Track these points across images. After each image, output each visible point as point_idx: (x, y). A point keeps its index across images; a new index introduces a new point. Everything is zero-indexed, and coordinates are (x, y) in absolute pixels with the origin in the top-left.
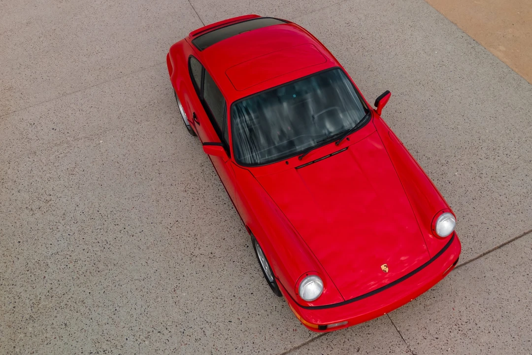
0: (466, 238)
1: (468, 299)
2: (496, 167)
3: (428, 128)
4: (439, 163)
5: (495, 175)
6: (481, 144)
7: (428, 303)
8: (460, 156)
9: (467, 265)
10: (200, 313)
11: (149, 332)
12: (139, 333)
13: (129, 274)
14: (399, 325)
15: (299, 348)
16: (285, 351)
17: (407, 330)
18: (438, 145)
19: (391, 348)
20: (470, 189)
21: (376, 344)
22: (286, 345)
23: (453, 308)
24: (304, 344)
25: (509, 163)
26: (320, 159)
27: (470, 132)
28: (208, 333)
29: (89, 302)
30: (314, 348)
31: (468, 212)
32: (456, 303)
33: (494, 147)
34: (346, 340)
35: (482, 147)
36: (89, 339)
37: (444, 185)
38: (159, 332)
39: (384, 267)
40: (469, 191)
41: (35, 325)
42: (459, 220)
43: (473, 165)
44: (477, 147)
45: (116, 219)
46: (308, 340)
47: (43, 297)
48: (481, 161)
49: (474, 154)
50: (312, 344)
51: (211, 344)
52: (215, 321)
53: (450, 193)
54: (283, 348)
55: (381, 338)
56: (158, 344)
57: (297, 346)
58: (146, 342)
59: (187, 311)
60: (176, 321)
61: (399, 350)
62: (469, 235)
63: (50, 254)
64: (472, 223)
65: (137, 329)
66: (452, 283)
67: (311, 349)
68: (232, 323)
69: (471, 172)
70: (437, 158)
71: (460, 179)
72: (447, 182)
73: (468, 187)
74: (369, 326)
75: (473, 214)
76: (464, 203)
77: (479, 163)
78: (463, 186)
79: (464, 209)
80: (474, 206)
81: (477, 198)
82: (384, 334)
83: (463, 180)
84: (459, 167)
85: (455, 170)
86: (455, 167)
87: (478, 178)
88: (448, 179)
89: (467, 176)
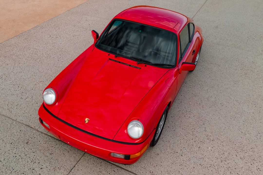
0: (167, 173)
2: (241, 166)
3: (227, 121)
4: (208, 137)
5: (234, 169)
6: (248, 151)
7: (104, 172)
8: (225, 145)
10: (36, 93)
11: (17, 84)
12: (15, 82)
13: (40, 67)
14: (79, 165)
16: (33, 127)
17: (78, 170)
18: (221, 131)
19: (61, 167)
20: (207, 160)
21: (60, 159)
22: (37, 126)
24: (41, 132)
25: (254, 173)
27: (251, 142)
28: (27, 100)
29: (21, 65)
31: (187, 166)
33: (256, 159)
34: (54, 147)
35: (247, 152)
36: (5, 72)
37: (194, 146)
38: (19, 87)
39: (87, 120)
40: (204, 160)
41: (3, 59)
42: (176, 164)
43: (226, 154)
44: (243, 149)
45: (63, 54)
46: (44, 132)
47: (16, 55)
48: (235, 156)
49: (236, 150)
50: (43, 135)
51: (22, 103)
52: (34, 99)
53: (192, 151)
54: (35, 126)
55: (65, 160)
56: (13, 89)
57: (39, 130)
58: (12, 86)
59: (34, 89)
60: (27, 88)
61: (63, 171)
63: (35, 48)
64: (181, 171)
65: (16, 80)
67: (40, 135)
68: (37, 104)
69: (220, 155)
70: (210, 134)
71: (208, 152)
72: (198, 146)
73: (207, 158)
74: (69, 152)
75: (189, 169)
76: (192, 161)
77: (232, 156)
78: (204, 155)
79: (188, 163)
80: (195, 168)
81: (203, 166)
82: (68, 160)
83: (209, 153)
84: (217, 147)
85: (212, 146)
86: (214, 145)
87: (219, 160)
88: (201, 146)
89: (215, 154)
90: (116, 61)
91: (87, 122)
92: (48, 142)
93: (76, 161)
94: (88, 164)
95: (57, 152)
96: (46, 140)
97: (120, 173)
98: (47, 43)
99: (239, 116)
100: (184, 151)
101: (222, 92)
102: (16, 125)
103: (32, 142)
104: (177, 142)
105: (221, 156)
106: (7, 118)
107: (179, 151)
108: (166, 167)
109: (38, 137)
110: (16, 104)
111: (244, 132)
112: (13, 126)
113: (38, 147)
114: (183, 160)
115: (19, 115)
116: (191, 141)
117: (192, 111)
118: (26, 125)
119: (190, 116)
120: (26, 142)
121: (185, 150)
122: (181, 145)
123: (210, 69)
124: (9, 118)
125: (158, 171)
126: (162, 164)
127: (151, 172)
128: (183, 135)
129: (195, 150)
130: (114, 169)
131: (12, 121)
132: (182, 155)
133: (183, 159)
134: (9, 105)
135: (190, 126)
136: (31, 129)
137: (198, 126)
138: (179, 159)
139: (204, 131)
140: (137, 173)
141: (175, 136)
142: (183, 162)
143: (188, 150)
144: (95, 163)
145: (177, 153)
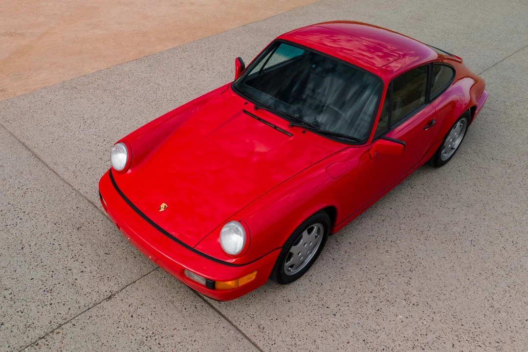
0: (291, 336)
1: (194, 343)
3: (468, 277)
4: (407, 296)
6: (487, 344)
7: (177, 304)
8: (439, 319)
9: (245, 340)
11: (103, 136)
12: (102, 132)
14: (142, 282)
15: (104, 215)
16: (99, 207)
17: (137, 289)
18: (444, 292)
19: (113, 278)
20: (383, 336)
21: (116, 266)
23: (176, 329)
24: (108, 218)
29: (123, 106)
30: (104, 224)
32: (185, 331)
34: (117, 244)
35: (483, 346)
36: (94, 114)
37: (369, 305)
38: (104, 140)
40: (377, 335)
41: (101, 93)
42: (316, 327)
43: (431, 337)
47: (123, 90)
48: (449, 346)
49: (457, 336)
53: (360, 312)
55: (123, 268)
56: (94, 142)
58: (95, 137)
61: (112, 285)
62: (297, 340)
63: (158, 82)
65: (106, 130)
66: (211, 325)
67: (104, 222)
69: (417, 335)
70: (415, 292)
71: (394, 322)
72: (378, 308)
73: (384, 333)
74: (135, 258)
75: (336, 342)
76: (351, 330)
77: (443, 344)
78: (382, 327)
79: (340, 331)
80: (351, 343)
81: (368, 345)
82: (129, 270)
83: (394, 325)
84: (417, 320)
85: (407, 314)
86: (413, 315)
87: (410, 344)
88: (383, 308)
89: (406, 330)
90: (254, 116)
91: (162, 210)
92: (110, 234)
93: (140, 274)
94: (157, 285)
95: (117, 253)
96: (109, 230)
97: (204, 313)
98: (181, 77)
99: (502, 273)
100: (342, 309)
101: (487, 218)
102: (74, 198)
103: (86, 229)
104: (338, 289)
105: (419, 337)
106: (66, 185)
107: (333, 307)
108: (293, 327)
109: (100, 224)
110: (89, 166)
111: (497, 306)
112: (69, 199)
113: (91, 238)
114: (333, 324)
115: (86, 183)
116: (368, 294)
117: (398, 242)
118: (89, 201)
119: (389, 249)
120: (78, 226)
121: (347, 308)
122: (341, 297)
123: (483, 170)
124: (70, 185)
125: (274, 328)
126: (287, 319)
127: (262, 327)
128: (357, 280)
129: (368, 312)
130: (197, 305)
131: (71, 190)
132: (335, 315)
133: (333, 322)
134: (77, 166)
135: (379, 267)
136: (95, 208)
137: (396, 272)
138: (327, 320)
139: (405, 284)
140: (234, 322)
141: (338, 278)
142: (330, 327)
143: (351, 309)
144: (169, 286)
145: (327, 307)
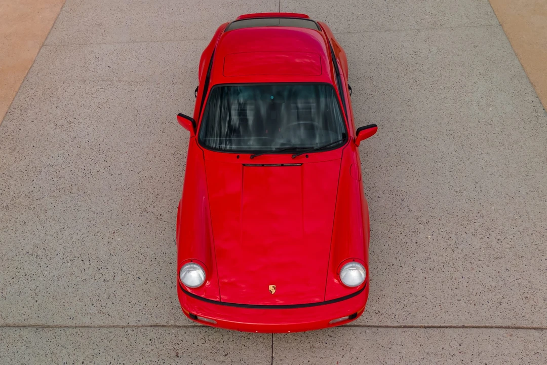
0: (397, 303)
1: (359, 360)
2: (478, 247)
3: (430, 181)
4: (419, 220)
5: (472, 255)
6: (476, 218)
7: (317, 345)
8: (445, 222)
9: (380, 329)
10: (122, 260)
11: (75, 257)
12: (68, 254)
13: (90, 204)
14: (277, 351)
15: (179, 327)
16: (166, 324)
17: (281, 360)
18: (430, 201)
20: (435, 258)
21: (245, 357)
22: (170, 319)
23: (338, 362)
24: (185, 327)
25: (496, 249)
26: (270, 165)
27: (473, 202)
28: (117, 279)
29: (50, 213)
30: (190, 334)
31: (416, 279)
32: (344, 358)
33: (490, 227)
34: (222, 341)
35: (475, 221)
36: (33, 241)
37: (409, 243)
38: (83, 260)
39: (271, 288)
40: (432, 260)
41: (6, 214)
42: (402, 283)
43: (453, 236)
44: (470, 219)
45: (109, 156)
46: (190, 325)
47: (24, 195)
48: (464, 235)
49: (462, 225)
50: (191, 329)
51: (114, 289)
52: (128, 272)
53: (410, 253)
54: (166, 321)
55: (252, 355)
56: (75, 270)
57: (178, 324)
58: (69, 264)
59: (112, 253)
60: (100, 257)
62: (402, 301)
63: (48, 164)
64: (412, 291)
65: (68, 250)
66: (352, 338)
67: (187, 333)
68: (140, 280)
69: (447, 242)
70: (420, 214)
71: (430, 244)
72: (415, 241)
73: (433, 255)
74: (249, 339)
75: (420, 283)
76: (418, 269)
77: (461, 236)
78: (428, 252)
79: (415, 274)
80: (427, 277)
81: (435, 270)
82: (258, 352)
83: (432, 246)
84: (438, 231)
85: (430, 232)
86: (433, 230)
87: (450, 250)
88: (417, 239)
89: (440, 244)
90: (256, 165)
91: (274, 291)
92: (207, 338)
93: (268, 348)
94: (288, 345)
95: (232, 347)
96: (201, 336)
97: (339, 335)
99: (440, 164)
100: (400, 258)
101: (398, 130)
102: (136, 334)
103: (183, 351)
104: (384, 247)
105: (449, 242)
106: (112, 329)
107: (394, 262)
108: (392, 295)
109: (187, 337)
110: (106, 296)
111: (458, 189)
112: (132, 339)
113: (198, 354)
114: (407, 273)
115: (126, 313)
116: (401, 237)
117: (376, 185)
118: (151, 326)
119: (378, 195)
120: (174, 354)
121: (401, 256)
122: (392, 251)
123: (362, 92)
124: (114, 326)
125: (384, 305)
126: (383, 293)
127: (377, 312)
128: (386, 232)
129: (413, 249)
130: (329, 333)
131: (122, 330)
132: (401, 266)
133: (406, 272)
134: (95, 305)
135: (386, 212)
136: (164, 328)
137: (397, 208)
138: (401, 274)
139: (410, 213)
140: (360, 324)
141: (376, 240)
142: (407, 276)
143: (404, 254)
144: (297, 338)
145: (393, 265)
